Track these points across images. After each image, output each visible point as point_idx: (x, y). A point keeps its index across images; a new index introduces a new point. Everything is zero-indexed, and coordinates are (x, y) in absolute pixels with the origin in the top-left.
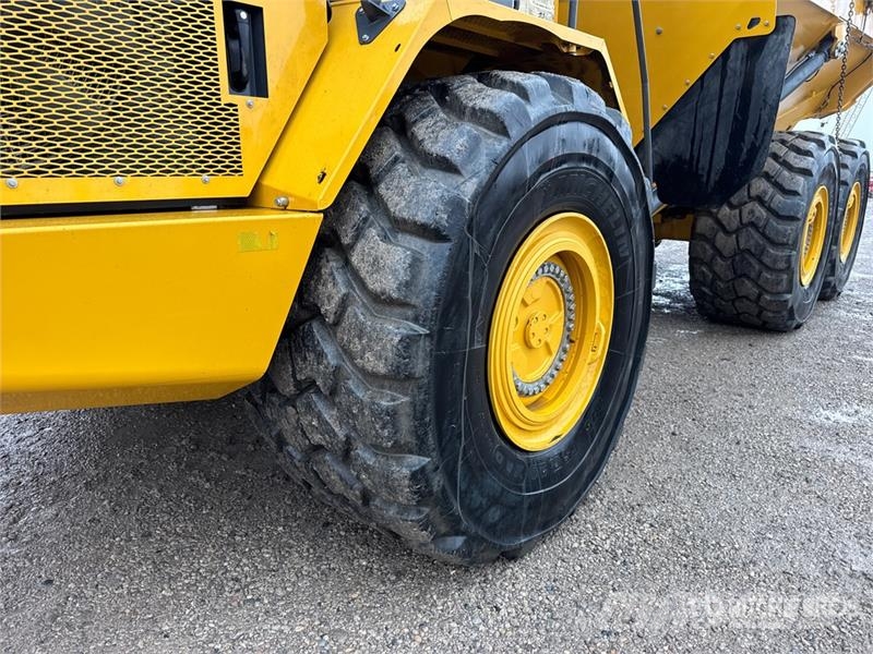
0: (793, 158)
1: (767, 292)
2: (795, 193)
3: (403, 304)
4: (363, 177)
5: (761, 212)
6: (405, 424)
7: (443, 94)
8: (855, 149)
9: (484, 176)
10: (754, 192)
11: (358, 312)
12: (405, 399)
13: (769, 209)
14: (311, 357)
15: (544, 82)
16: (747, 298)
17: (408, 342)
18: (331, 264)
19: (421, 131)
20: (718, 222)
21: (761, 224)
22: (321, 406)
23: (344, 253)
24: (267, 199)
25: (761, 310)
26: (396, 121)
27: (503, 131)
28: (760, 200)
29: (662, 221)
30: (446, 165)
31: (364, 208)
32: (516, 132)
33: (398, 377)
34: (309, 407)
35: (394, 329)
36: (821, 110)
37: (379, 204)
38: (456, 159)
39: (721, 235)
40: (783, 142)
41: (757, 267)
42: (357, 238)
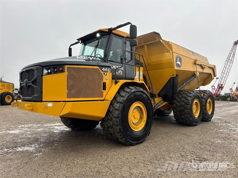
0: (188, 94)
1: (187, 118)
2: (189, 100)
3: (118, 110)
4: (115, 98)
5: (183, 103)
6: (118, 122)
7: (123, 89)
8: (207, 92)
9: (127, 97)
10: (182, 100)
11: (114, 111)
12: (118, 120)
13: (185, 103)
14: (109, 116)
15: (134, 88)
16: (183, 119)
17: (119, 113)
18: (111, 106)
19: (121, 93)
20: (177, 105)
21: (183, 105)
22: (109, 121)
23: (113, 105)
24: (105, 100)
25: (187, 121)
26: (118, 92)
27: (129, 93)
28: (183, 101)
29: (170, 105)
30: (123, 97)
31: (115, 101)
32: (130, 93)
33: (118, 117)
34: (108, 122)
35: (117, 112)
36: (204, 84)
37: (116, 100)
38: (124, 96)
39: (177, 107)
40: (187, 91)
41: (184, 113)
42: (114, 103)
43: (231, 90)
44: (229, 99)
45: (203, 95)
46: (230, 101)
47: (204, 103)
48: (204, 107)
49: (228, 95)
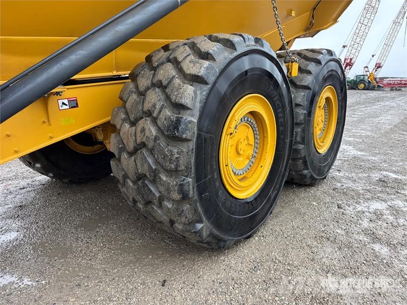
43: (366, 69)
44: (362, 86)
45: (300, 70)
46: (364, 89)
47: (301, 112)
48: (298, 130)
49: (362, 77)
